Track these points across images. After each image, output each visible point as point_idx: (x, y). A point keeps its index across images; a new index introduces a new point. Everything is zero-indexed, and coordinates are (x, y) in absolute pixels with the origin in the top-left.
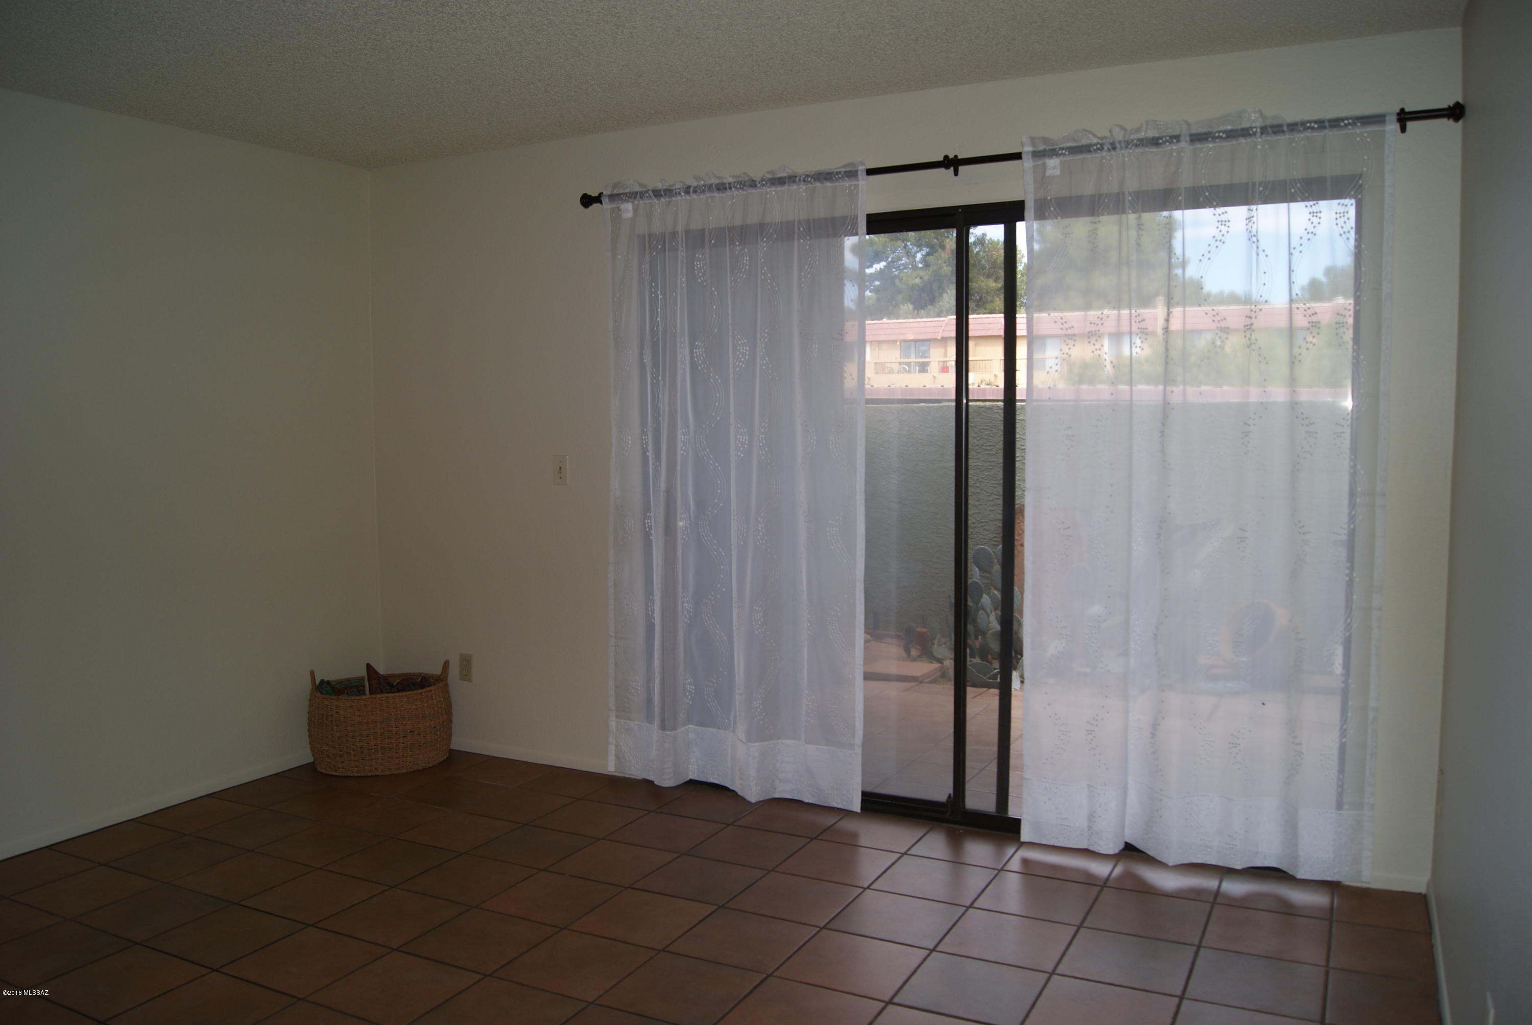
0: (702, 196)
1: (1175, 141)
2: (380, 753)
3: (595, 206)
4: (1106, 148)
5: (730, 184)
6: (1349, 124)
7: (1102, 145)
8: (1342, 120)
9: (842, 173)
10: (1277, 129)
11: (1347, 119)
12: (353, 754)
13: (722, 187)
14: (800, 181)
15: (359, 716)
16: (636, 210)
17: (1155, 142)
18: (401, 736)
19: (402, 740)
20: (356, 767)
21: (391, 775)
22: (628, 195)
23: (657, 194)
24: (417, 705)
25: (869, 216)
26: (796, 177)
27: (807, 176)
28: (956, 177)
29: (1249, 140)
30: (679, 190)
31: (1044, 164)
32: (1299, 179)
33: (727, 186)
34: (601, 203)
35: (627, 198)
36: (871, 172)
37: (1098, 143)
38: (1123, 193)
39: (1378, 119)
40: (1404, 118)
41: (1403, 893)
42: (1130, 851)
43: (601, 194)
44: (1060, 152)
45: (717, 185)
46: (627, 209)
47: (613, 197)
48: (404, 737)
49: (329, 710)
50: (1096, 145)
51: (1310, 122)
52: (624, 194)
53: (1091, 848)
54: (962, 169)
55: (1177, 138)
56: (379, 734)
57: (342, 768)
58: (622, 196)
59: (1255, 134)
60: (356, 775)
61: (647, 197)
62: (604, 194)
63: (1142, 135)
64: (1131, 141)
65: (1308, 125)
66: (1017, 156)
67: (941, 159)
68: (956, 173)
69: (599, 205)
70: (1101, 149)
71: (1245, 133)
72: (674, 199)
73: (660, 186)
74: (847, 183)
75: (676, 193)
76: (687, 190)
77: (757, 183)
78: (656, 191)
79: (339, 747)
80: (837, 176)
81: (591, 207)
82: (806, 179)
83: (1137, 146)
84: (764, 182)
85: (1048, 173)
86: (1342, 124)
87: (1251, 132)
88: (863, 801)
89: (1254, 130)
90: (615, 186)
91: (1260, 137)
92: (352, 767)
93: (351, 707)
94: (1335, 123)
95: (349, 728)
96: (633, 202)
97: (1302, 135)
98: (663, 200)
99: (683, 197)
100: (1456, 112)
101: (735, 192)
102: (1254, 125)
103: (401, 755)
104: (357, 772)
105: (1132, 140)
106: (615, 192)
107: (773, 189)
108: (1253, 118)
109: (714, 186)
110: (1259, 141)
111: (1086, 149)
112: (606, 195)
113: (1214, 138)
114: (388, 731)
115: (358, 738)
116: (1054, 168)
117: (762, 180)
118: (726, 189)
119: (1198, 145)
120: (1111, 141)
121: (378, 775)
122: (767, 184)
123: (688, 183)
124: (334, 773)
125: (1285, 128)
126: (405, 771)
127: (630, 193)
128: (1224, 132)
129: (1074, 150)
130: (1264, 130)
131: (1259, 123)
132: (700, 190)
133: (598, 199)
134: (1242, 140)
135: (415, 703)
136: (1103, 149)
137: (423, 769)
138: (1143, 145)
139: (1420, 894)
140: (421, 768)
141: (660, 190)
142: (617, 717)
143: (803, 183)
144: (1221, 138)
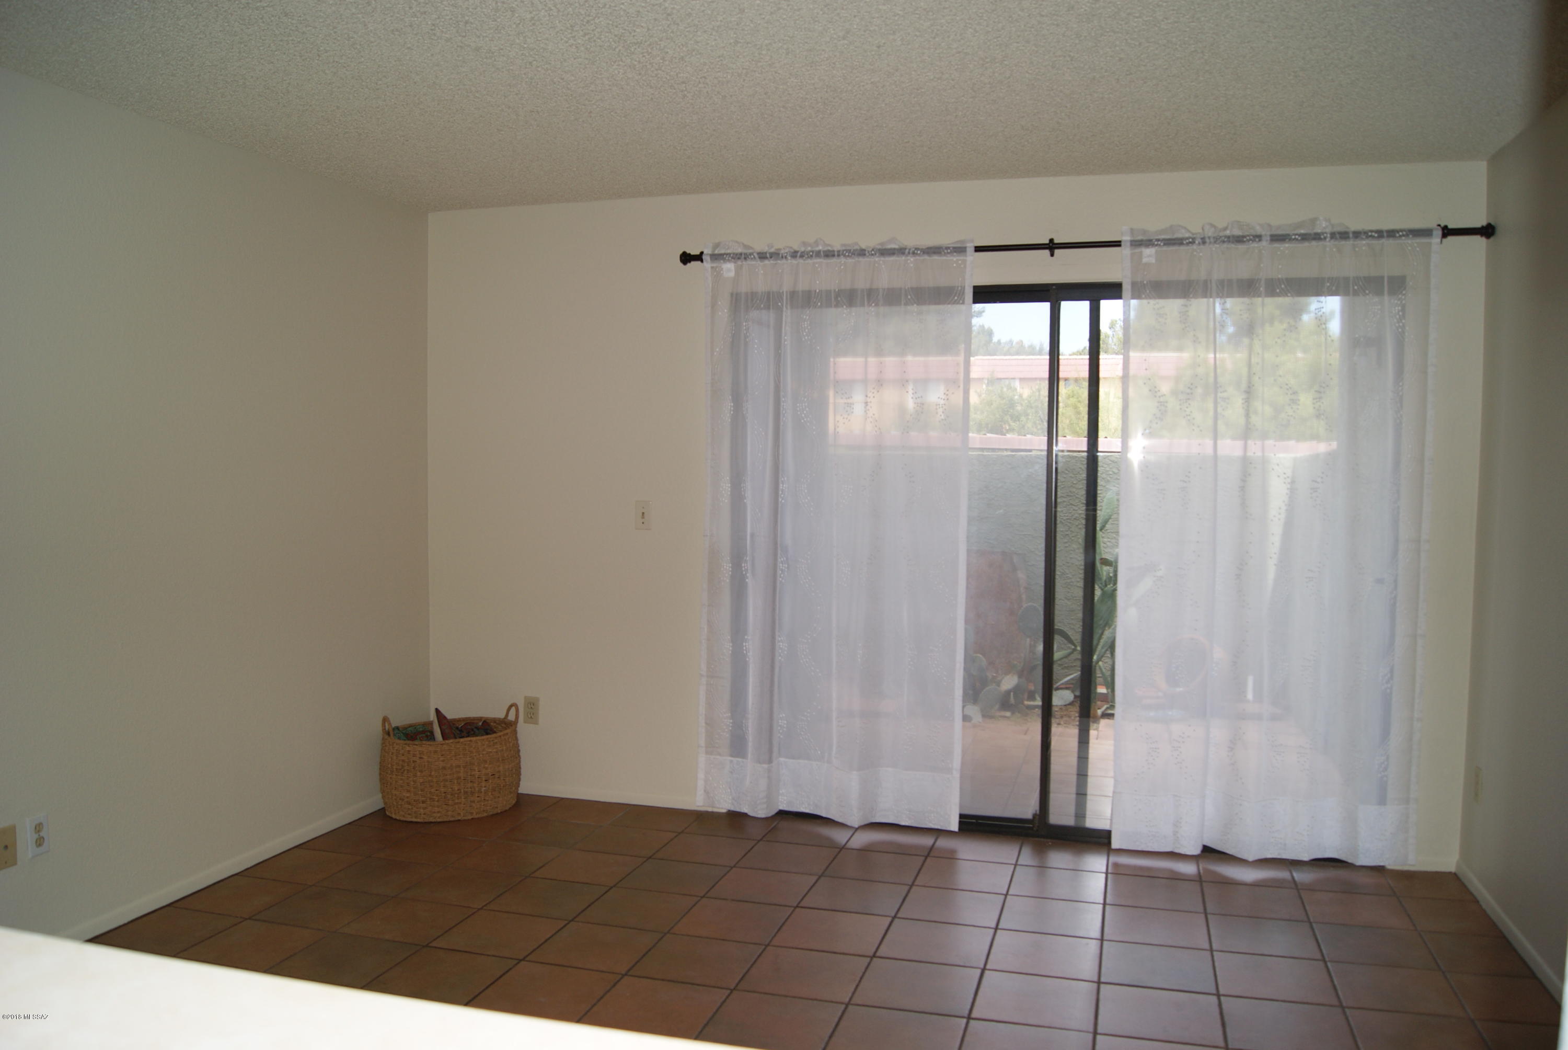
0: (809, 261)
1: (1257, 240)
2: (463, 797)
3: (694, 264)
4: (1197, 242)
5: (839, 251)
6: (1403, 235)
7: (1194, 239)
8: (1398, 231)
9: (951, 248)
10: (1344, 235)
11: (1401, 231)
12: (436, 800)
13: (829, 254)
14: (909, 253)
15: (443, 761)
16: (738, 270)
17: (1239, 240)
18: (484, 779)
19: (484, 784)
20: (438, 812)
21: (472, 819)
22: (732, 255)
23: (762, 256)
24: (497, 748)
25: (975, 287)
26: (906, 249)
27: (917, 249)
28: (1052, 258)
29: (1321, 243)
30: (786, 254)
31: (1141, 252)
32: (1360, 278)
33: (836, 254)
34: (702, 261)
35: (730, 258)
36: (978, 249)
37: (1190, 238)
38: (1211, 281)
39: (1426, 233)
40: (1447, 232)
41: (1437, 873)
42: (1208, 851)
43: (702, 253)
44: (1156, 243)
45: (824, 252)
46: (729, 269)
47: (715, 257)
48: (486, 780)
49: (412, 755)
50: (1187, 238)
51: (1372, 231)
52: (727, 254)
53: (1177, 851)
54: (1057, 252)
55: (1258, 237)
56: (462, 778)
57: (424, 814)
58: (725, 256)
59: (1325, 238)
60: (439, 820)
61: (752, 259)
62: (705, 253)
63: (1228, 233)
64: (1218, 237)
65: (1370, 234)
66: (1117, 244)
67: (1047, 242)
68: (1052, 255)
69: (699, 263)
70: (1193, 243)
71: (1317, 237)
72: (779, 262)
73: (766, 249)
74: (955, 258)
75: (782, 257)
76: (794, 255)
77: (867, 252)
78: (762, 253)
79: (422, 792)
80: (946, 251)
81: (689, 264)
82: (916, 251)
83: (1224, 242)
84: (873, 252)
85: (1145, 260)
86: (1397, 235)
87: (1322, 237)
88: (960, 823)
89: (1325, 235)
90: (717, 246)
91: (1329, 241)
92: (434, 812)
93: (436, 752)
94: (1392, 234)
95: (433, 773)
96: (735, 263)
97: (1364, 242)
98: (766, 262)
99: (789, 261)
100: (1487, 231)
101: (843, 260)
102: (1324, 231)
103: (483, 799)
104: (439, 818)
105: (1221, 237)
106: (716, 252)
107: (882, 259)
108: (1324, 226)
109: (822, 253)
110: (1329, 243)
111: (1179, 242)
112: (707, 254)
113: (1290, 240)
114: (471, 775)
115: (442, 783)
116: (1150, 256)
117: (873, 250)
118: (834, 256)
119: (1276, 245)
120: (1202, 237)
121: (459, 820)
122: (876, 254)
123: (796, 248)
124: (414, 820)
125: (1351, 235)
126: (485, 814)
127: (734, 254)
128: (1299, 235)
129: (1169, 242)
130: (1333, 235)
131: (1328, 230)
132: (807, 255)
133: (699, 258)
134: (1314, 243)
135: (496, 746)
136: (1194, 242)
137: (501, 812)
138: (1229, 242)
139: (1450, 873)
140: (499, 812)
141: (766, 253)
142: (707, 753)
143: (911, 255)
144: (1297, 239)
